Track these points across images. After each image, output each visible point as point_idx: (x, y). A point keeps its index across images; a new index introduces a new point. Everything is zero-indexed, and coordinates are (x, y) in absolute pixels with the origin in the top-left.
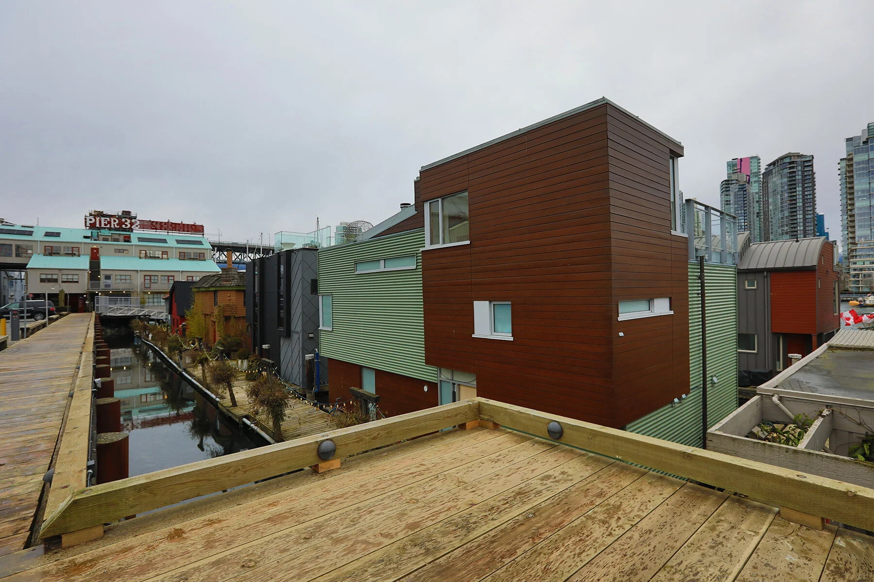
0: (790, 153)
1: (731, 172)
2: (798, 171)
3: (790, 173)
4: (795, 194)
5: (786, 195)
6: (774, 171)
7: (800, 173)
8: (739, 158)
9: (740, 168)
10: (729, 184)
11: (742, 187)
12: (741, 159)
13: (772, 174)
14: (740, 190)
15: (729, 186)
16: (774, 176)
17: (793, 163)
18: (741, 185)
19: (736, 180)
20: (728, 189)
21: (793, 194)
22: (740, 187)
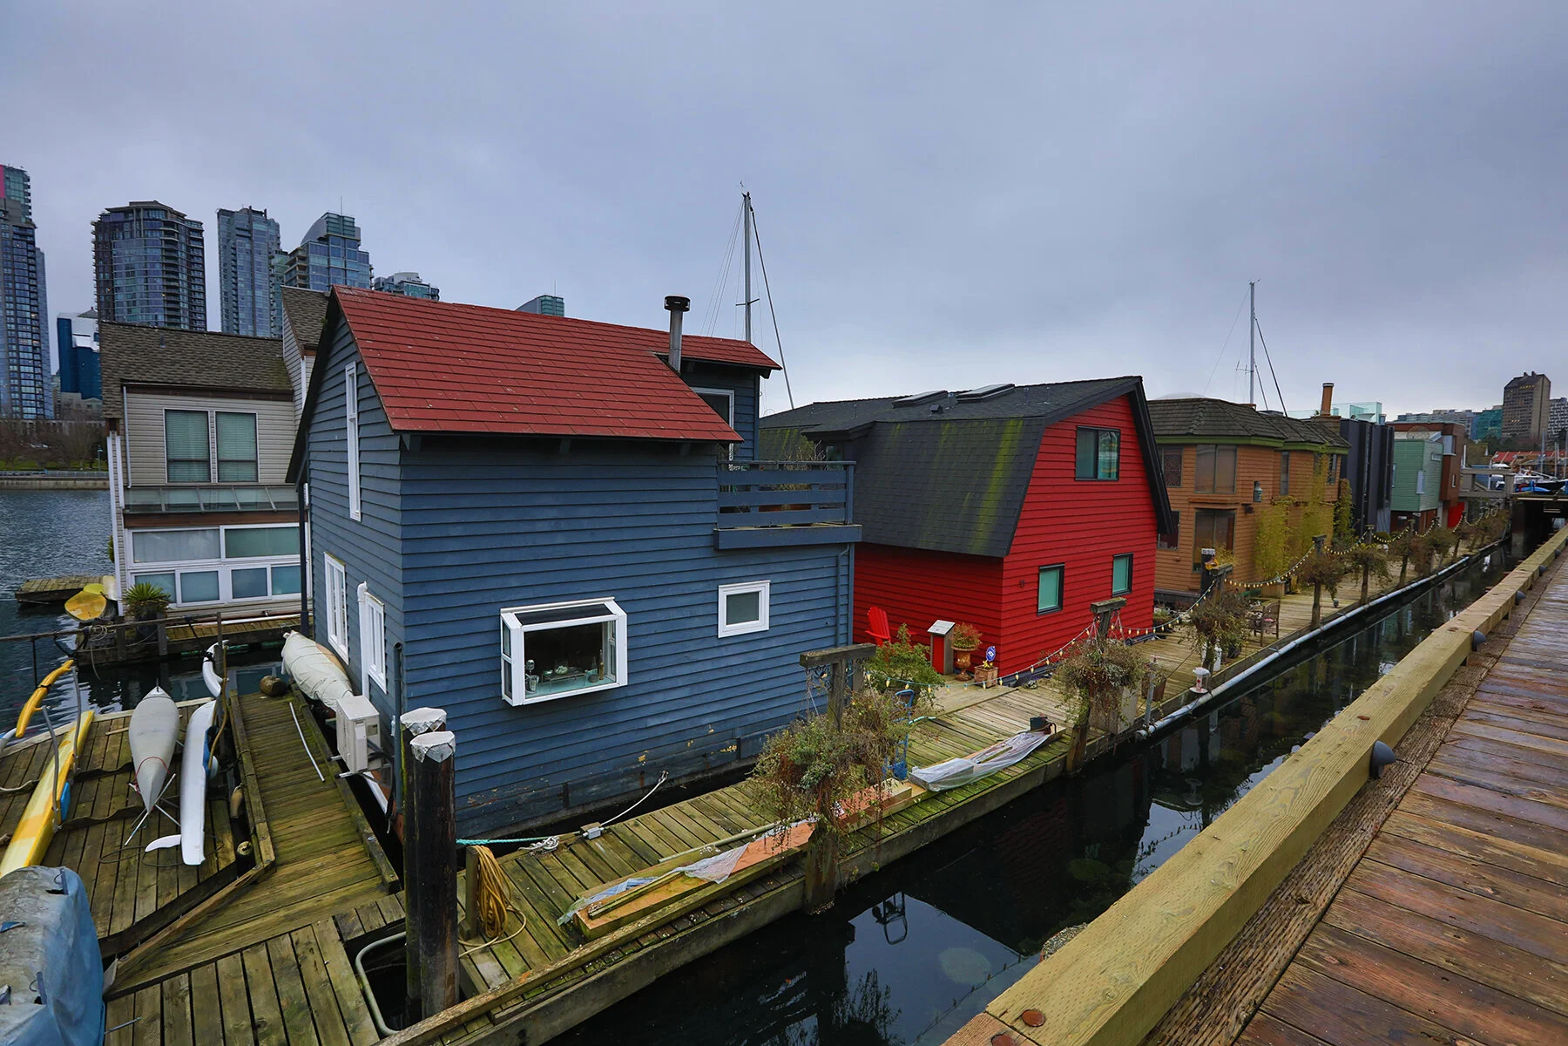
0: (155, 202)
2: (181, 243)
3: (167, 242)
4: (176, 284)
5: (159, 282)
6: (126, 226)
7: (184, 248)
11: (23, 232)
13: (121, 229)
14: (18, 237)
16: (128, 235)
17: (172, 224)
19: (5, 213)
21: (172, 284)
22: (15, 230)
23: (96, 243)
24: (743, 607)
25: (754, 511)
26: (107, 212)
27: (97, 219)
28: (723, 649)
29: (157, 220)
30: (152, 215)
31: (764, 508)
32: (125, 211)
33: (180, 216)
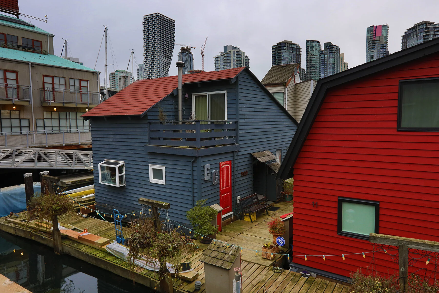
0: (424, 21)
1: (369, 35)
2: (431, 34)
3: (425, 36)
6: (412, 34)
7: (432, 36)
8: (375, 25)
9: (375, 33)
10: (374, 43)
11: (383, 46)
12: (376, 26)
13: (410, 36)
14: (382, 48)
15: (374, 44)
16: (412, 37)
17: (428, 28)
18: (382, 44)
19: (379, 41)
20: (373, 47)
22: (381, 46)
23: (402, 43)
24: (157, 174)
25: (162, 140)
26: (407, 31)
27: (403, 34)
28: (152, 187)
29: (423, 28)
30: (422, 27)
31: (165, 139)
32: (412, 29)
33: (432, 24)
